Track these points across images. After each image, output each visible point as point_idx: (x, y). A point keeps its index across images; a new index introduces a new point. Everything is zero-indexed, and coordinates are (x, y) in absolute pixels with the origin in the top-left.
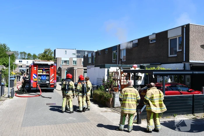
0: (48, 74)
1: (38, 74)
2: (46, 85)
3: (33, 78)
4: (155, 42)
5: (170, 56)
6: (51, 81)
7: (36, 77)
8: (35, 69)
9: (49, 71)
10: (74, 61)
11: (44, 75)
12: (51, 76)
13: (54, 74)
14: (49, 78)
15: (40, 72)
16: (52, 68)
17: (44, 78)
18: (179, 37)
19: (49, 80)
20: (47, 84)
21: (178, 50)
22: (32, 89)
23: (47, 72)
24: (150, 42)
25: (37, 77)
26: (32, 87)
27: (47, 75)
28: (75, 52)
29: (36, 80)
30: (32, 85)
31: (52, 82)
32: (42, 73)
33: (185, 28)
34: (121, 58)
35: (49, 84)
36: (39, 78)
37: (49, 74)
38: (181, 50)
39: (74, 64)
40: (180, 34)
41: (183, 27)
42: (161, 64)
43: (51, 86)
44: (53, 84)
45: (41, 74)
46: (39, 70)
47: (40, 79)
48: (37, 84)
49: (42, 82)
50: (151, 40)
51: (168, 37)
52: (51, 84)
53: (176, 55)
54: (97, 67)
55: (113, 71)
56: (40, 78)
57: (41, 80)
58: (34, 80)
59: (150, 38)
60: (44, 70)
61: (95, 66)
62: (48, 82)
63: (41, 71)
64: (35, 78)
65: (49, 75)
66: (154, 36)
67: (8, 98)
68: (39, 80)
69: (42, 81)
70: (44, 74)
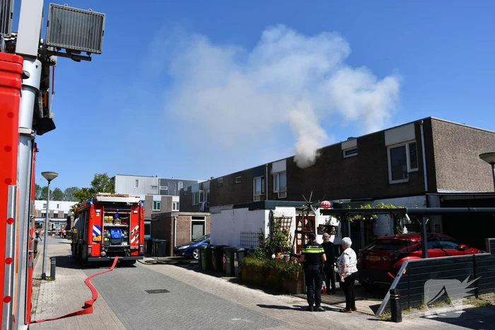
0: (127, 226)
1: (105, 224)
2: (120, 252)
3: (94, 234)
4: (356, 154)
5: (391, 182)
6: (132, 241)
7: (99, 232)
8: (98, 215)
9: (129, 219)
10: (155, 202)
11: (116, 228)
12: (133, 231)
13: (139, 225)
14: (128, 235)
15: (108, 221)
16: (136, 212)
17: (117, 234)
18: (410, 144)
19: (127, 240)
20: (122, 247)
21: (409, 170)
22: (90, 259)
23: (122, 222)
24: (345, 156)
25: (101, 231)
26: (91, 256)
27: (122, 229)
28: (155, 182)
29: (99, 239)
30: (90, 251)
31: (134, 244)
32: (113, 222)
33: (423, 125)
34: (275, 192)
35: (129, 248)
36: (106, 235)
37: (129, 225)
38: (417, 169)
39: (155, 208)
40: (413, 136)
41: (417, 124)
42: (373, 200)
43: (133, 254)
44: (137, 247)
45: (111, 224)
46: (106, 217)
47: (108, 238)
48: (101, 247)
49: (112, 244)
50: (346, 152)
51: (386, 144)
52: (132, 247)
53: (406, 180)
54: (241, 207)
55: (281, 216)
56: (109, 235)
57: (111, 238)
58: (96, 239)
59: (343, 147)
60: (117, 216)
61: (235, 207)
62: (125, 244)
63: (111, 217)
64: (97, 235)
65: (129, 227)
66: (354, 144)
67: (43, 281)
68: (106, 239)
69: (113, 241)
70: (118, 225)
